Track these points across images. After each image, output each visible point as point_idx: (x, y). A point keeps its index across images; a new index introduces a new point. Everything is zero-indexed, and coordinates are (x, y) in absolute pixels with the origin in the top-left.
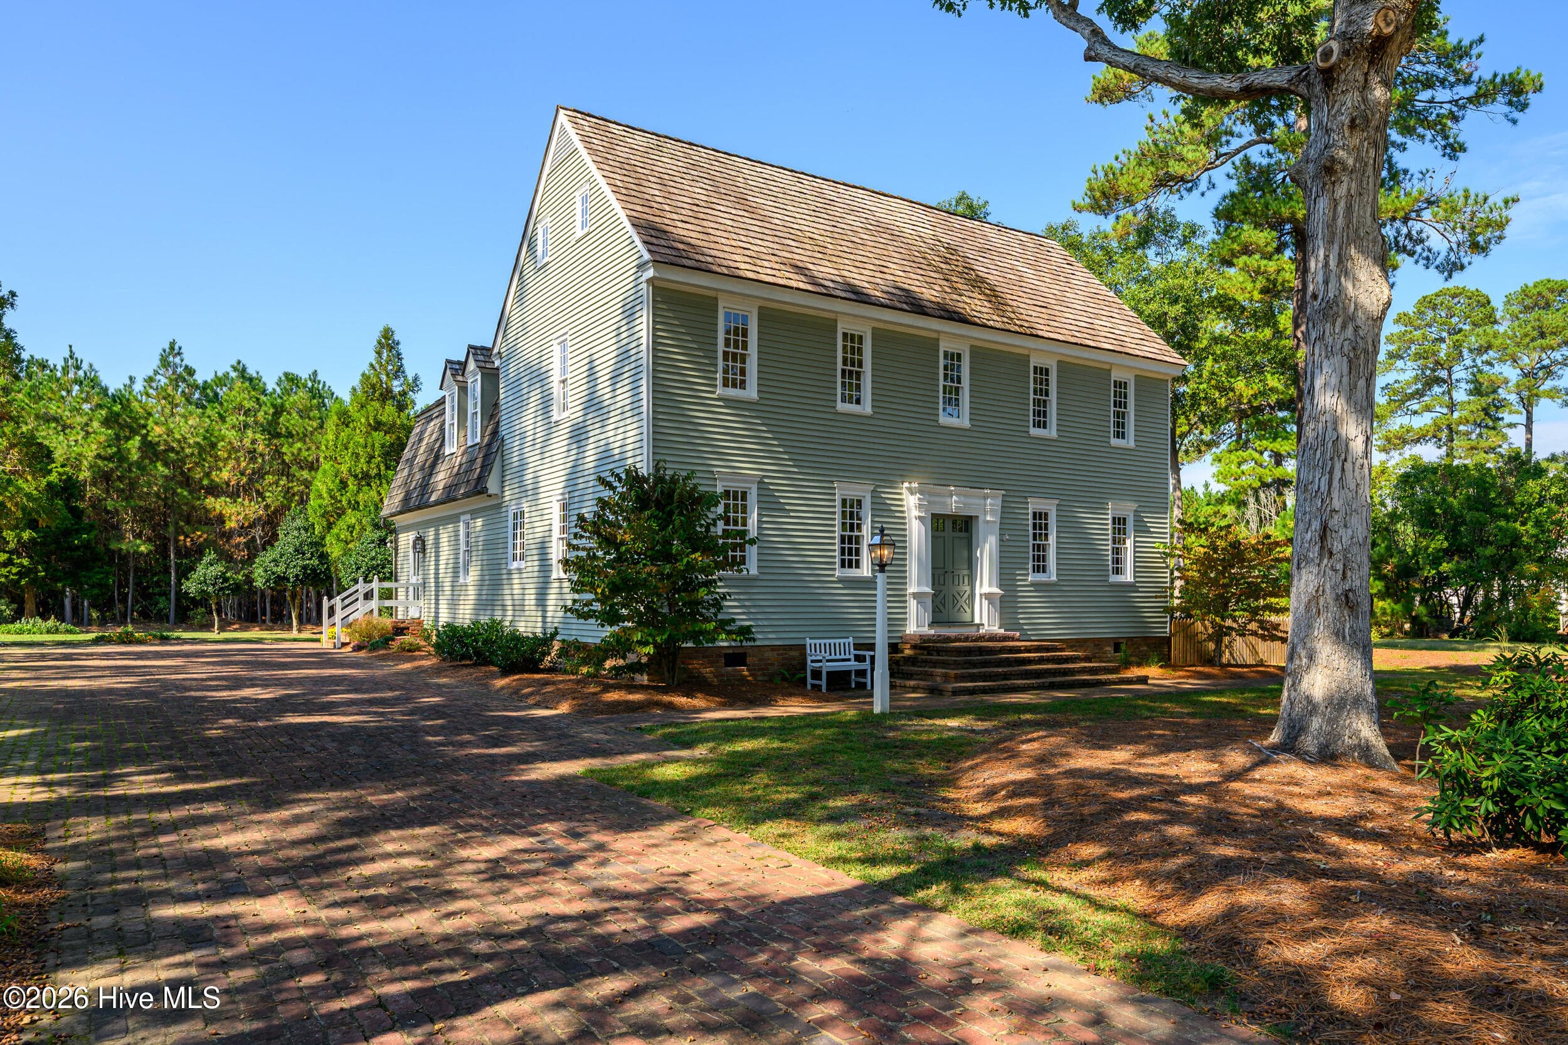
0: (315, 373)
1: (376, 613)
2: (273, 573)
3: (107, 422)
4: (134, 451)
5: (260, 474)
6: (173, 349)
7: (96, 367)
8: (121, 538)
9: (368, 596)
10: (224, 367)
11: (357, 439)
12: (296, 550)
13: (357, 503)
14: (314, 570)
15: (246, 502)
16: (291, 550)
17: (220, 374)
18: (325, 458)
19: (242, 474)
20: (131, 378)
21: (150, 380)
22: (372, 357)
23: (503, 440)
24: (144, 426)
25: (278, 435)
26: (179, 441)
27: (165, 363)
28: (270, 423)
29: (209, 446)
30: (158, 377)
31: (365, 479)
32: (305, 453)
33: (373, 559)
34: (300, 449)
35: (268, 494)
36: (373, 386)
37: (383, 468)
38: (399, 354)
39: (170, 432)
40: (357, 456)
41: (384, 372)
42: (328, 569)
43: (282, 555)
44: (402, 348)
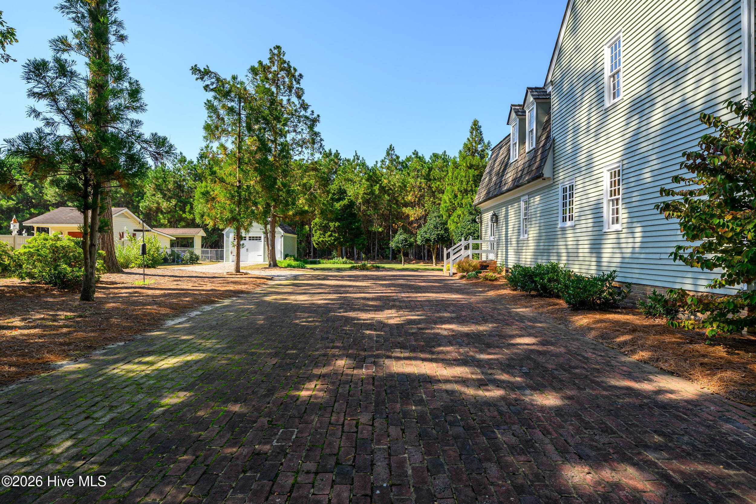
0: (445, 152)
1: (471, 257)
2: (425, 238)
3: (367, 180)
4: (377, 190)
5: (423, 196)
6: (391, 148)
7: (364, 159)
8: (372, 226)
9: (467, 248)
10: (410, 153)
11: (461, 174)
12: (434, 227)
13: (462, 204)
14: (442, 236)
15: (417, 209)
16: (432, 227)
17: (408, 157)
18: (448, 185)
19: (416, 197)
20: (376, 162)
21: (383, 161)
22: (468, 135)
23: (554, 140)
24: (380, 180)
25: (430, 180)
26: (393, 185)
27: (388, 154)
28: (427, 175)
29: (403, 187)
30: (386, 160)
31: (466, 192)
32: (441, 186)
33: (469, 229)
34: (439, 185)
35: (426, 205)
36: (469, 149)
37: (473, 186)
38: (481, 132)
39: (389, 182)
40: (462, 182)
41: (474, 142)
42: (448, 235)
43: (428, 229)
44: (482, 129)
